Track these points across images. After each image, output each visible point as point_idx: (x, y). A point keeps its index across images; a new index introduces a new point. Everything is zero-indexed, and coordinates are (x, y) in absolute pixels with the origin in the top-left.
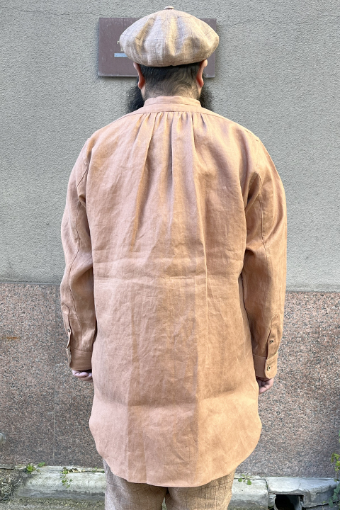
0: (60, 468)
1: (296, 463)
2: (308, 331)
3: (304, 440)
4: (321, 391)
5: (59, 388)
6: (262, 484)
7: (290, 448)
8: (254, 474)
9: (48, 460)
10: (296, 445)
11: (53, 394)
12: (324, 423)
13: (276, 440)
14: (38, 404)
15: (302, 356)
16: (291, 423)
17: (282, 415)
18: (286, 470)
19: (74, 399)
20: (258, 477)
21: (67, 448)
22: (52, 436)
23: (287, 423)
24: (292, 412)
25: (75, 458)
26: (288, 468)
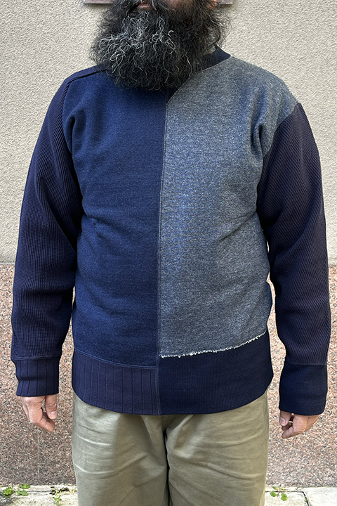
0: (48, 487)
6: (300, 497)
7: (331, 452)
8: (288, 484)
9: (31, 478)
13: (314, 444)
14: (18, 411)
16: (333, 423)
18: (327, 479)
19: (62, 403)
20: (293, 488)
21: (55, 463)
22: (36, 449)
23: (328, 423)
25: (66, 474)
26: (329, 476)
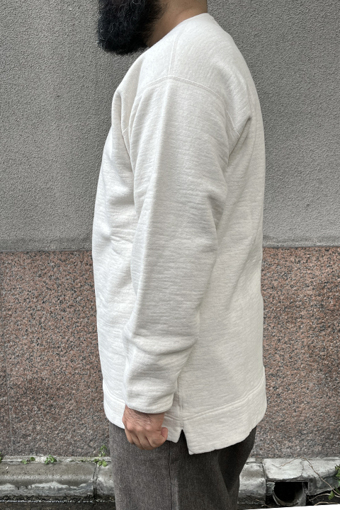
1: (297, 442)
2: (310, 293)
3: (306, 417)
4: (326, 362)
5: (12, 370)
6: (258, 468)
7: (289, 426)
9: (5, 449)
10: (297, 423)
11: (4, 377)
12: (330, 398)
15: (302, 323)
16: (291, 399)
17: (280, 390)
18: (285, 450)
19: (30, 381)
20: (253, 459)
21: (25, 436)
22: (9, 423)
23: (286, 399)
24: (291, 387)
25: (37, 446)
26: (287, 448)
